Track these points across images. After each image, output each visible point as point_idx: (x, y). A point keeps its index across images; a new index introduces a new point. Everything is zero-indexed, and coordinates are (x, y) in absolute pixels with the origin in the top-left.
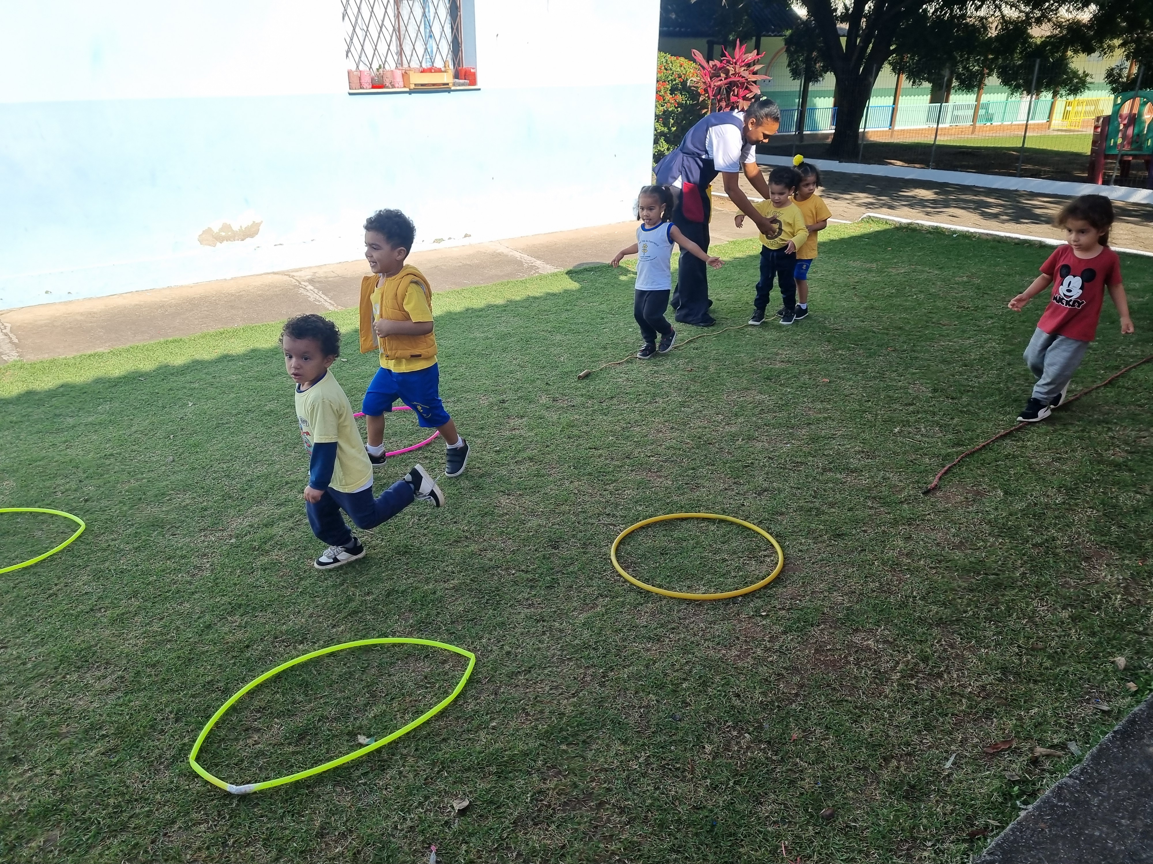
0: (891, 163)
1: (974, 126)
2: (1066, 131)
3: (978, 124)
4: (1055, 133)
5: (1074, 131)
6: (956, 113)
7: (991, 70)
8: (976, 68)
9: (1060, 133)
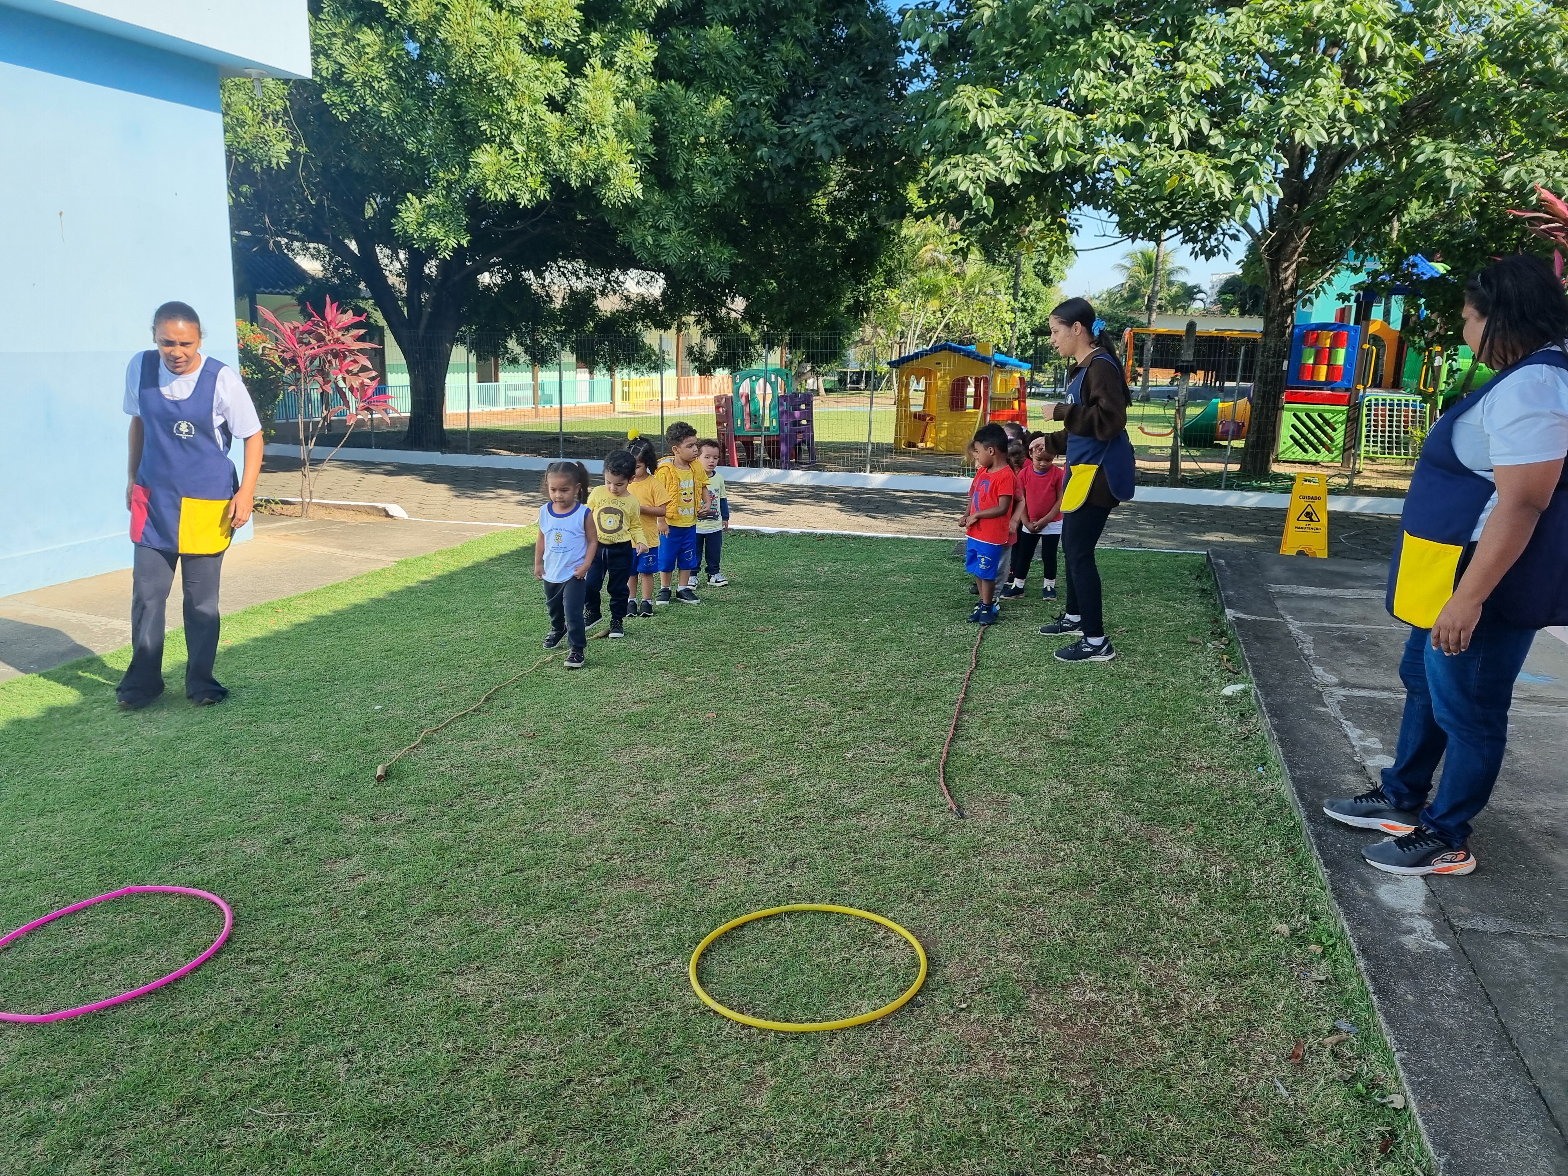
0: (494, 453)
1: (536, 408)
2: (630, 413)
3: (540, 407)
4: (621, 416)
5: (638, 413)
6: (511, 393)
7: (563, 345)
8: (546, 341)
9: (625, 416)
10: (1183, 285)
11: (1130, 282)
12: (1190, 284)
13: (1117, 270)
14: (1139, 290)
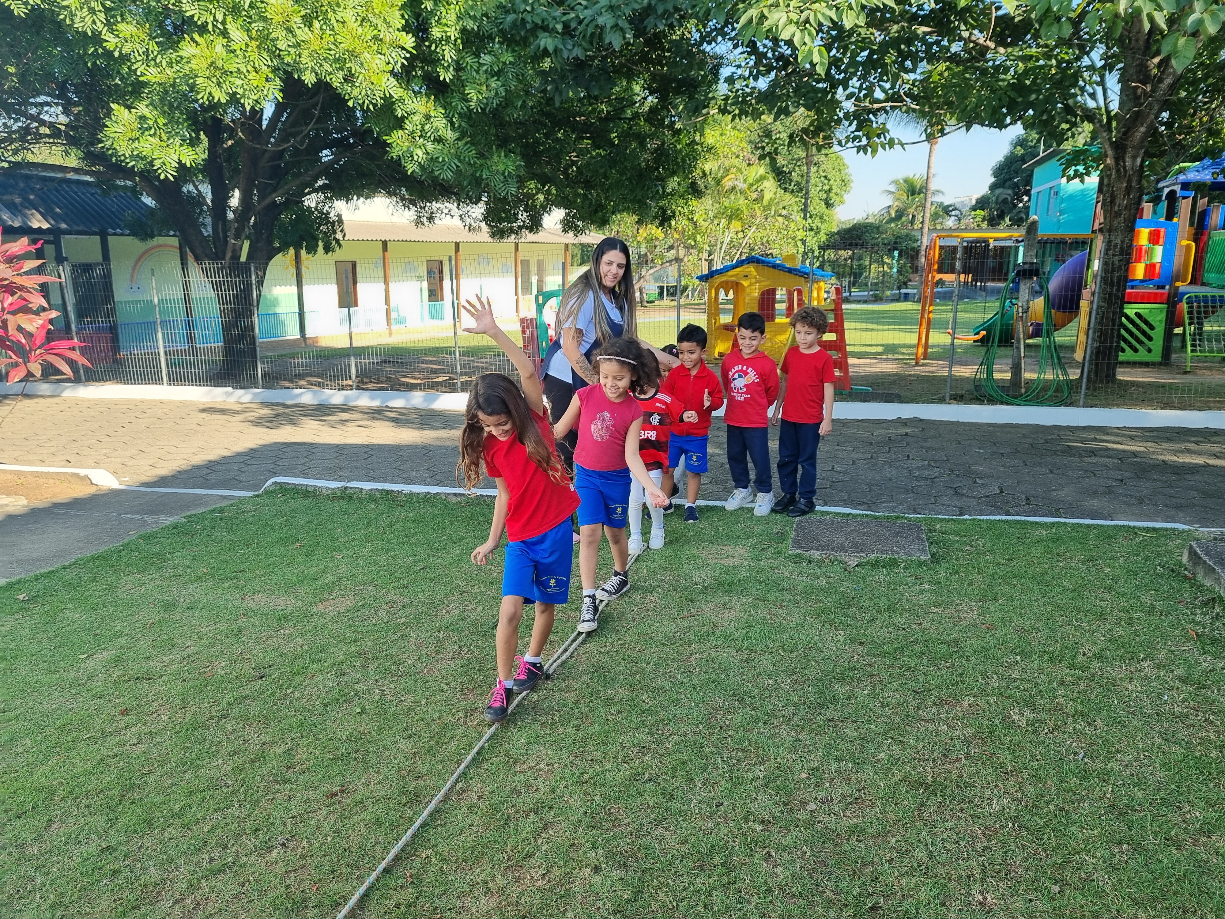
3: (393, 327)
6: (369, 317)
10: (941, 205)
11: (896, 204)
12: (946, 203)
13: (885, 195)
14: (904, 210)
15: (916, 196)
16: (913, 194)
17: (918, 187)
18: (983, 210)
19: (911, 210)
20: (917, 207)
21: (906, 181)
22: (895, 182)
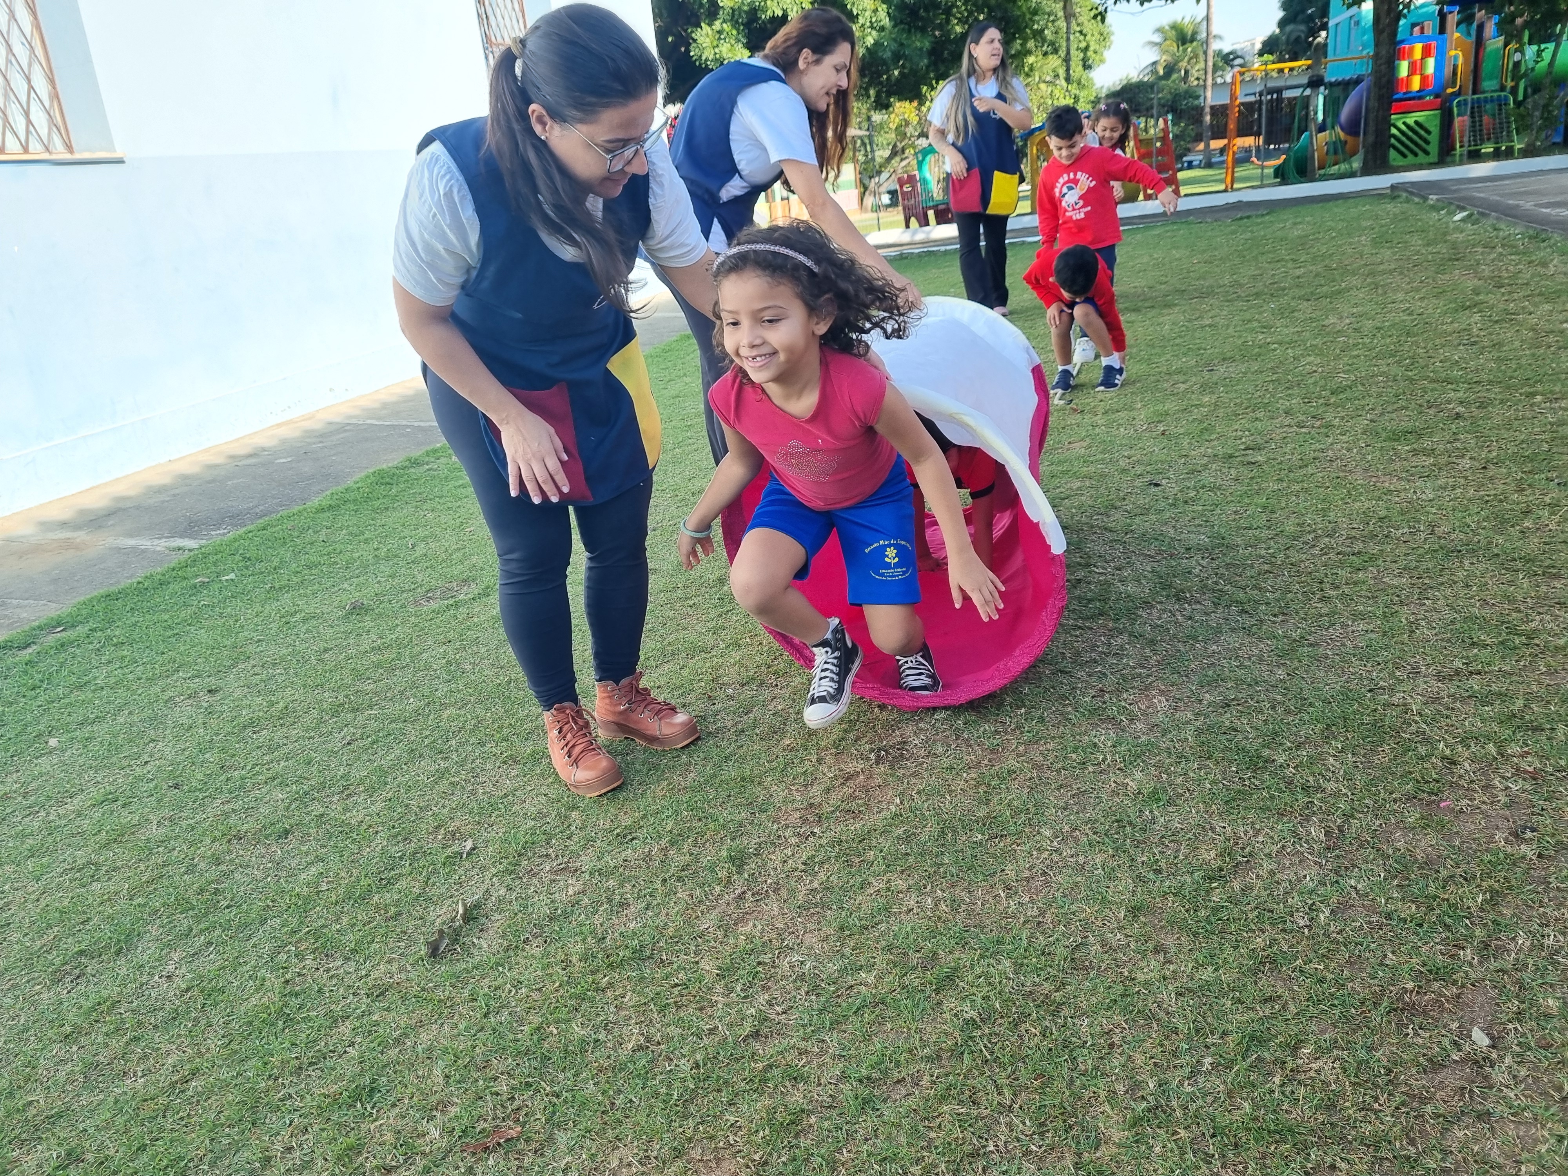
10: (1219, 53)
11: (1164, 57)
12: (1226, 50)
13: (1148, 48)
14: (1175, 64)
15: (1188, 45)
16: (1184, 43)
17: (1190, 33)
18: (1272, 54)
19: (1183, 64)
20: (1190, 59)
21: (1174, 27)
22: (1159, 30)
